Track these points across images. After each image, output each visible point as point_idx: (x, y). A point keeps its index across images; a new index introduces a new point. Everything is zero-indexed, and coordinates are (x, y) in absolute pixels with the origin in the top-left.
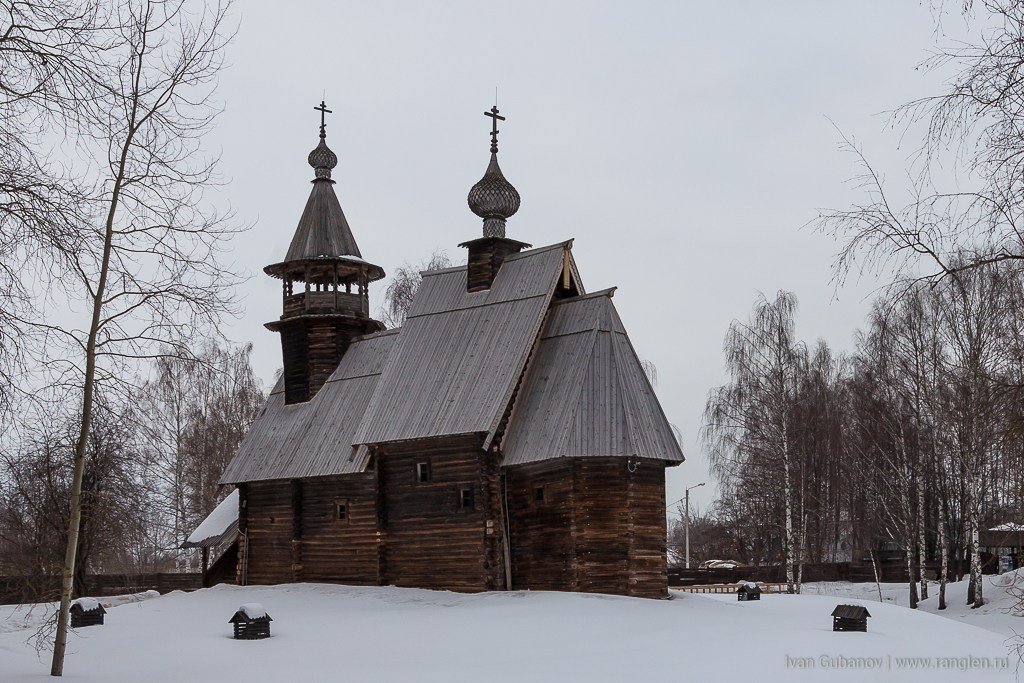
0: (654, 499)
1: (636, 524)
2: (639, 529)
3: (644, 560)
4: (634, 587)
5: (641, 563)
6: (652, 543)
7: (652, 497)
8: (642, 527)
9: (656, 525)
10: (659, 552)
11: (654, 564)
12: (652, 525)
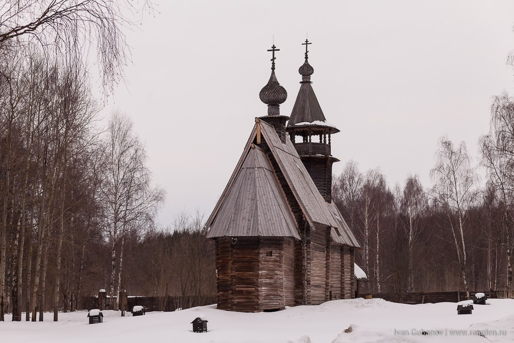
0: (250, 258)
1: (236, 271)
2: (239, 274)
3: (242, 291)
4: (235, 305)
5: (241, 292)
6: (248, 281)
7: (249, 256)
8: (241, 273)
9: (250, 271)
10: (253, 286)
11: (249, 293)
12: (248, 271)
